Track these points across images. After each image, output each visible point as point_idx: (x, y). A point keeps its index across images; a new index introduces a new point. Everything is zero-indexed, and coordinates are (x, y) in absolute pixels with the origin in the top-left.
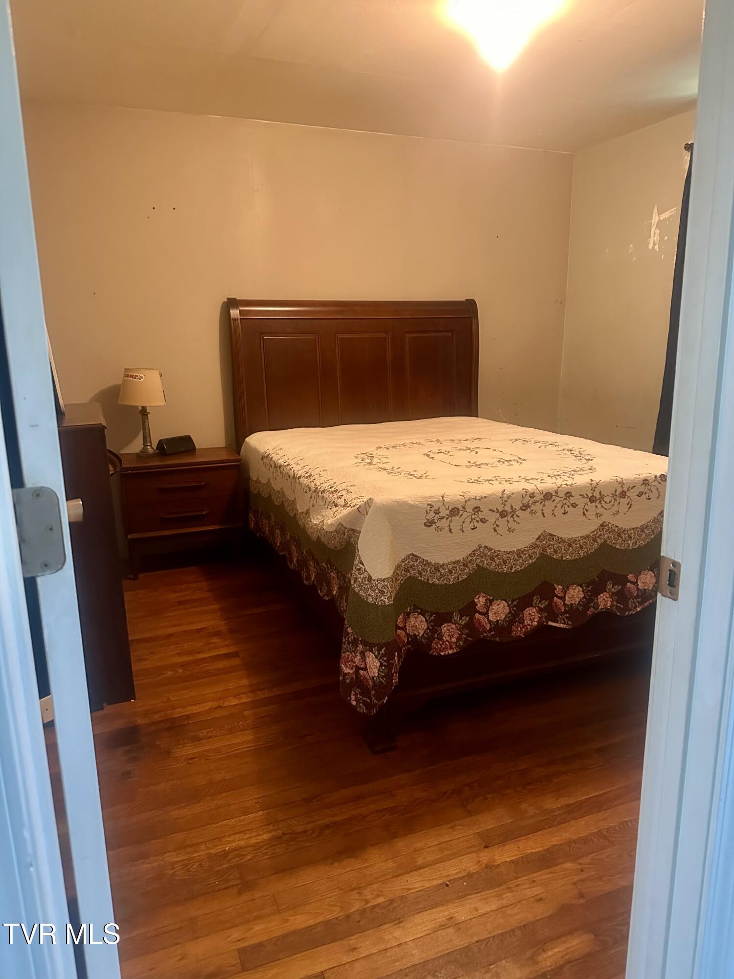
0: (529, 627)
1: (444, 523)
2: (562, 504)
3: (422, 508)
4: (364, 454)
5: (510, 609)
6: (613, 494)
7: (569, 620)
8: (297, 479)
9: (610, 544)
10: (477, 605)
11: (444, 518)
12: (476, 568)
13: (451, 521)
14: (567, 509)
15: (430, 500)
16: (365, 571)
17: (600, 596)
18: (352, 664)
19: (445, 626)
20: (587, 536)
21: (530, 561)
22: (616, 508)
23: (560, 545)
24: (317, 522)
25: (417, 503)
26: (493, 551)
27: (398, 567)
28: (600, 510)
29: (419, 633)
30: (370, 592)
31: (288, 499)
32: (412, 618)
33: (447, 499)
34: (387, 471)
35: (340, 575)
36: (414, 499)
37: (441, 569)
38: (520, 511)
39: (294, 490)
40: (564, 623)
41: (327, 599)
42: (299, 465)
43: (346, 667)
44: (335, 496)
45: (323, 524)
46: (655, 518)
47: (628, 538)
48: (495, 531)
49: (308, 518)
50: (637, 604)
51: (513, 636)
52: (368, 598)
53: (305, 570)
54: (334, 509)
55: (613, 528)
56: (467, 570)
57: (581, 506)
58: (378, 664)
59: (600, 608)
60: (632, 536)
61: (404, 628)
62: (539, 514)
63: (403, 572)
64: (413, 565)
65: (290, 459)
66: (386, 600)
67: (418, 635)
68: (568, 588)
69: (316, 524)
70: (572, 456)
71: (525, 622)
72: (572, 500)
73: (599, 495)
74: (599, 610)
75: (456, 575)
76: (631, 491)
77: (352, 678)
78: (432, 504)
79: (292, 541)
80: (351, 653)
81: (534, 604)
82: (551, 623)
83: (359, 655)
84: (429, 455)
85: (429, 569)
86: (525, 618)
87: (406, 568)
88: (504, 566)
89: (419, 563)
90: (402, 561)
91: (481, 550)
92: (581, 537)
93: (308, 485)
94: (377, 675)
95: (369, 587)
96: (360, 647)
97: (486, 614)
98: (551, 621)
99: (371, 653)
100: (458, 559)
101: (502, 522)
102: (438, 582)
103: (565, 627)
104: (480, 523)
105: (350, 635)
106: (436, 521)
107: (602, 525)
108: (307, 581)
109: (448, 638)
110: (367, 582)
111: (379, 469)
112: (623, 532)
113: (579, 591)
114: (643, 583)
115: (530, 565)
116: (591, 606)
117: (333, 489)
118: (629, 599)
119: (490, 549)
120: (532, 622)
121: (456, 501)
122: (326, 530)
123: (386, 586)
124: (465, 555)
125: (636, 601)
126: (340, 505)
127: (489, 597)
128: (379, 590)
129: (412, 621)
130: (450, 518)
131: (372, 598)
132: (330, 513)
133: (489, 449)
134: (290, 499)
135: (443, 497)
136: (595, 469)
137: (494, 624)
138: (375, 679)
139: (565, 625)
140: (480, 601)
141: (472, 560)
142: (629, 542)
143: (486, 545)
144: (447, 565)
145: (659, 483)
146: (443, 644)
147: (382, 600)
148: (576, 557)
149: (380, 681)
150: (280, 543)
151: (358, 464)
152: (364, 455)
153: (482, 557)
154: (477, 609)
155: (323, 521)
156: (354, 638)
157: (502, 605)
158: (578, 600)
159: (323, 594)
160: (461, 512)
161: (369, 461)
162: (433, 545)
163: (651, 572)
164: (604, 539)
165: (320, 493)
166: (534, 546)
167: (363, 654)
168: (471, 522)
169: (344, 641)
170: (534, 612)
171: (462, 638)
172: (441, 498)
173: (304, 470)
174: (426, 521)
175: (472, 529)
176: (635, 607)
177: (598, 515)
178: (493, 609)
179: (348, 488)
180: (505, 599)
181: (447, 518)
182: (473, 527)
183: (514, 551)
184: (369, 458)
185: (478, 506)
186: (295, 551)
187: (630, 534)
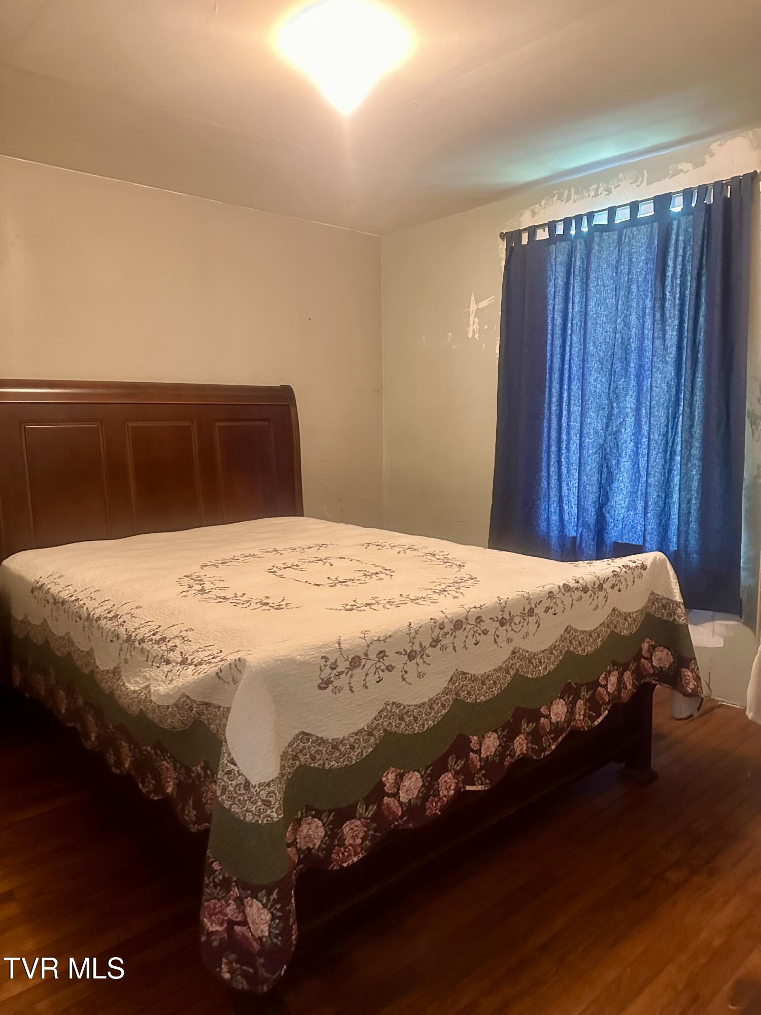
0: (445, 799)
1: (344, 680)
2: (473, 632)
3: (314, 664)
4: (188, 577)
5: (423, 781)
6: (521, 613)
7: (486, 779)
8: (94, 621)
9: (522, 674)
10: (385, 786)
11: (342, 673)
12: (383, 735)
13: (351, 676)
14: (479, 638)
15: (323, 650)
16: (239, 774)
17: (515, 741)
18: (222, 917)
19: (347, 826)
20: (500, 668)
21: (443, 711)
22: (524, 630)
23: (473, 684)
24: (137, 689)
25: (307, 658)
26: (402, 707)
27: (284, 757)
28: (511, 634)
29: (315, 844)
30: (249, 805)
31: (79, 649)
32: (304, 825)
33: (344, 645)
34: (231, 601)
35: (178, 765)
36: (303, 653)
37: (340, 747)
38: (430, 648)
39: (89, 637)
40: (482, 784)
41: (156, 798)
42: (95, 599)
43: (212, 922)
44: (164, 648)
45: (149, 692)
46: (561, 636)
47: (538, 664)
48: (404, 679)
49: (118, 680)
50: (551, 741)
51: (427, 816)
52: (245, 816)
53: (112, 752)
54: (166, 668)
55: (524, 654)
56: (372, 740)
57: (492, 632)
58: (269, 917)
59: (517, 754)
60: (542, 660)
61: (293, 844)
62: (450, 649)
63: (291, 762)
64: (304, 748)
65: (79, 590)
66: (275, 815)
67: (313, 848)
68: (483, 737)
69: (134, 692)
70: (438, 562)
71: (441, 793)
72: (483, 626)
73: (508, 615)
74: (516, 757)
75: (359, 750)
76: (538, 606)
77: (222, 939)
78: (327, 656)
79: (87, 708)
80: (219, 900)
81: (449, 766)
82: (469, 788)
83: (233, 903)
84: (275, 572)
85: (325, 749)
86: (440, 789)
87: (295, 754)
88: (415, 725)
89: (312, 743)
90: (289, 746)
91: (389, 708)
92: (494, 670)
93: (115, 630)
94: (267, 934)
95: (246, 798)
96: (235, 892)
97: (396, 795)
98: (469, 785)
99: (254, 900)
100: (360, 727)
101: (411, 666)
102: (337, 764)
103: (483, 788)
104: (386, 671)
105: (217, 873)
106: (332, 679)
107: (513, 652)
108: (118, 768)
109: (351, 842)
110: (243, 791)
111: (219, 600)
112: (534, 657)
113: (494, 739)
114: (556, 714)
115: (444, 717)
116: (508, 755)
117: (158, 637)
118: (543, 736)
119: (399, 705)
120: (448, 792)
121: (356, 648)
122: (157, 703)
123: (273, 792)
124: (369, 720)
125: (549, 737)
126: (174, 661)
127: (399, 771)
128: (263, 801)
129: (304, 829)
130: (350, 673)
131: (253, 814)
132: (158, 674)
133: (344, 558)
134: (82, 649)
135: (339, 645)
136: (476, 578)
137: (406, 806)
138: (264, 940)
139: (483, 786)
140: (389, 778)
141: (378, 725)
142: (540, 668)
143: (395, 701)
144: (348, 739)
145: (564, 594)
146: (345, 851)
147: (269, 816)
148: (490, 696)
149: (272, 942)
150: (66, 709)
151: (184, 594)
152: (188, 579)
153: (389, 718)
154: (385, 791)
155: (147, 687)
156: (224, 877)
157: (414, 779)
158: (493, 750)
159: (147, 789)
160: (363, 662)
161: (200, 588)
162: (329, 715)
163: (562, 700)
164: (517, 669)
165: (137, 643)
166: (447, 691)
167: (240, 901)
168: (375, 673)
169: (207, 882)
170: (450, 778)
171: (369, 836)
172: (337, 645)
173: (105, 608)
174: (320, 681)
175: (378, 682)
176: (550, 746)
177: (509, 641)
178: (405, 786)
179: (184, 634)
180: (417, 769)
181: (347, 674)
182: (378, 680)
183: (425, 703)
184: (197, 582)
185: (382, 650)
186: (93, 723)
187: (540, 658)
